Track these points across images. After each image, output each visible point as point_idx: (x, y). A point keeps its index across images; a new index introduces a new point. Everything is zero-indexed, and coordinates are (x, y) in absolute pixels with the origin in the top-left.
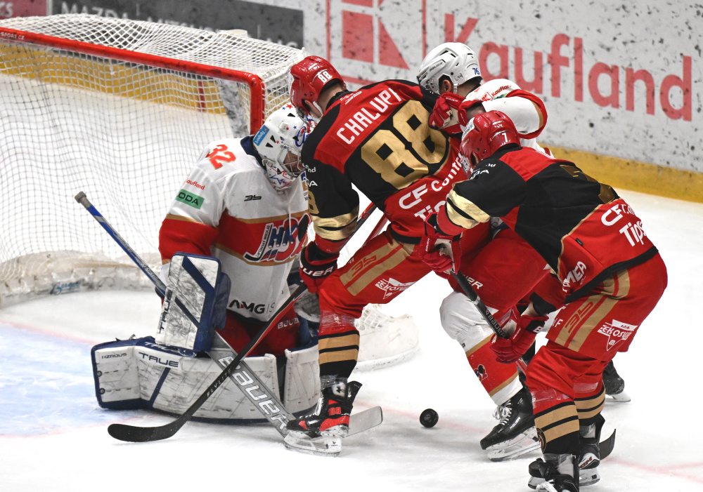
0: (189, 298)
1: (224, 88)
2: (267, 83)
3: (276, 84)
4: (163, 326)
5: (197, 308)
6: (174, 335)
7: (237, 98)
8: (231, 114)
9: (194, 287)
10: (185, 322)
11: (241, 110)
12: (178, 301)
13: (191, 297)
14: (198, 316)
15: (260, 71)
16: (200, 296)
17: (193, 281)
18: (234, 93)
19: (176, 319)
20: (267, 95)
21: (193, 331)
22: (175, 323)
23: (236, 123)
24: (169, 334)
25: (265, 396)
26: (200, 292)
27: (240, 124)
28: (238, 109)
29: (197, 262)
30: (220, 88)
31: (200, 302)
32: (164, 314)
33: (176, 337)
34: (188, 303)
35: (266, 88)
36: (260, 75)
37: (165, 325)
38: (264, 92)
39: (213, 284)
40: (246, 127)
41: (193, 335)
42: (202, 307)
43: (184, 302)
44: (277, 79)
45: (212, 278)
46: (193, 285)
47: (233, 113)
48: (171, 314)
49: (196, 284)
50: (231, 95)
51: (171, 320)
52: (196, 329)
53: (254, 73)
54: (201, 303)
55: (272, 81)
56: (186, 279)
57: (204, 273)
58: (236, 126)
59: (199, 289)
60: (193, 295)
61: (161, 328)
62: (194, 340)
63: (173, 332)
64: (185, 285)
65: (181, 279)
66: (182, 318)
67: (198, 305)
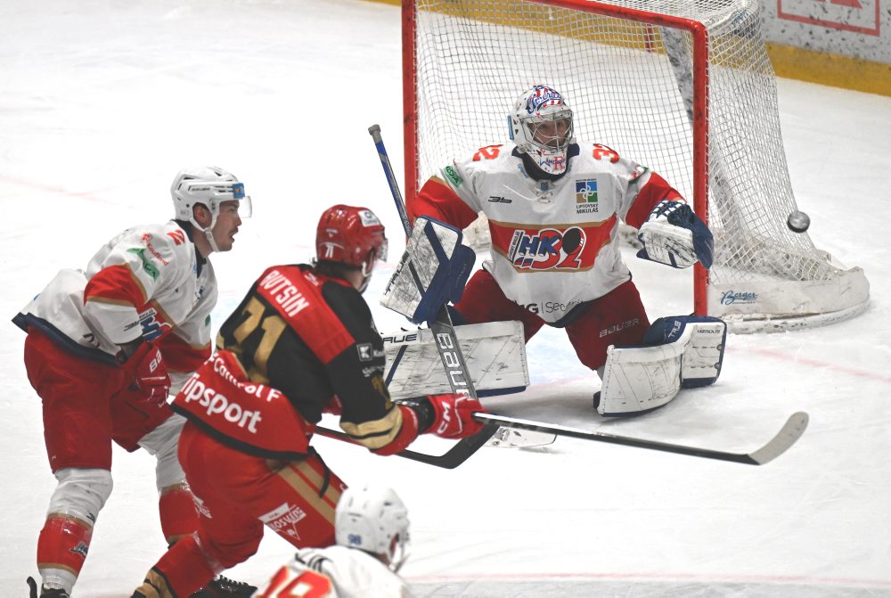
0: (422, 264)
1: (667, 34)
2: (711, 30)
3: (719, 31)
4: (391, 288)
5: (428, 277)
6: (398, 299)
7: (680, 45)
8: (674, 61)
9: (430, 255)
10: (412, 288)
11: (684, 58)
12: (411, 265)
13: (425, 264)
14: (426, 285)
15: (703, 18)
16: (434, 265)
17: (431, 248)
18: (677, 40)
19: (404, 283)
20: (710, 43)
21: (417, 300)
22: (402, 287)
23: (680, 71)
24: (393, 297)
25: (464, 384)
26: (435, 261)
27: (684, 72)
28: (681, 55)
29: (438, 229)
30: (663, 34)
31: (431, 271)
32: (395, 276)
33: (399, 302)
34: (420, 269)
35: (710, 35)
36: (703, 22)
37: (392, 288)
38: (707, 40)
39: (449, 255)
40: (690, 74)
41: (416, 304)
42: (432, 277)
43: (416, 268)
44: (720, 26)
45: (449, 249)
46: (430, 252)
47: (677, 61)
48: (401, 277)
49: (433, 252)
50: (675, 41)
51: (399, 284)
52: (420, 298)
53: (697, 20)
54: (433, 272)
55: (716, 28)
56: (425, 244)
57: (443, 242)
58: (680, 73)
59: (435, 258)
60: (428, 263)
61: (388, 289)
62: (415, 309)
63: (397, 296)
64: (423, 250)
65: (420, 244)
66: (410, 284)
67: (429, 274)
